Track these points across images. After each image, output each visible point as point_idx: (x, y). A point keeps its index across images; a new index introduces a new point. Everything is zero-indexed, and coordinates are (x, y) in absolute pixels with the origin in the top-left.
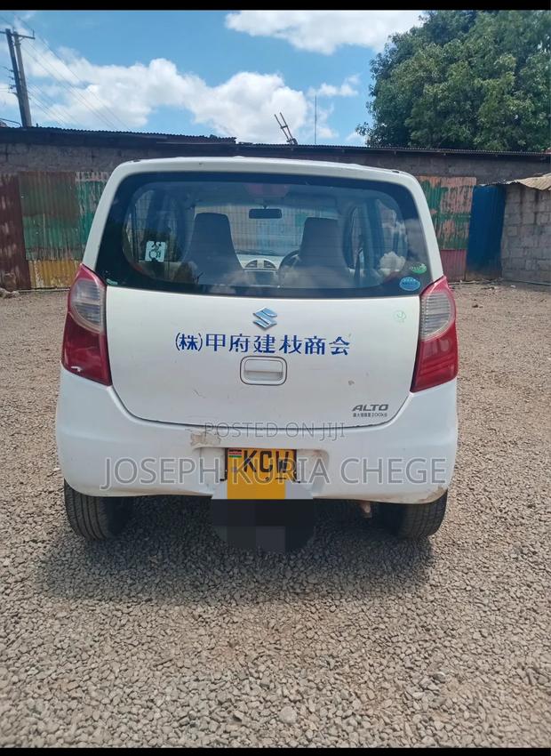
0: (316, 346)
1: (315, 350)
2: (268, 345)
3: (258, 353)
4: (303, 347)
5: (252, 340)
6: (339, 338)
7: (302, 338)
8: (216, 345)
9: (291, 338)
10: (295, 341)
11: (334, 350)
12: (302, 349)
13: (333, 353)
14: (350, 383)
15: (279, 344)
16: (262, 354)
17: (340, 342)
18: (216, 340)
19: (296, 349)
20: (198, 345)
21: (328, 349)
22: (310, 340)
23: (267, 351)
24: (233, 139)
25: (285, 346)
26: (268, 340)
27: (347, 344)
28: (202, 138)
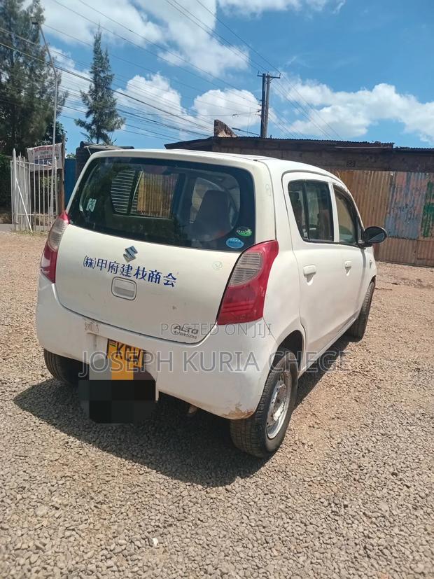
0: (155, 277)
1: (154, 280)
2: (128, 271)
3: (122, 276)
4: (148, 276)
5: (120, 266)
6: (170, 274)
7: (148, 271)
8: (101, 267)
9: (141, 269)
10: (143, 271)
11: (166, 282)
12: (147, 277)
13: (165, 284)
14: (174, 308)
15: (134, 271)
16: (124, 277)
17: (170, 277)
18: (102, 263)
19: (143, 277)
20: (93, 265)
21: (163, 280)
22: (152, 272)
23: (127, 275)
24: (391, 145)
25: (137, 274)
26: (128, 268)
27: (175, 279)
28: (365, 143)
